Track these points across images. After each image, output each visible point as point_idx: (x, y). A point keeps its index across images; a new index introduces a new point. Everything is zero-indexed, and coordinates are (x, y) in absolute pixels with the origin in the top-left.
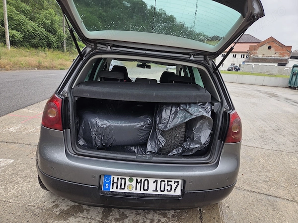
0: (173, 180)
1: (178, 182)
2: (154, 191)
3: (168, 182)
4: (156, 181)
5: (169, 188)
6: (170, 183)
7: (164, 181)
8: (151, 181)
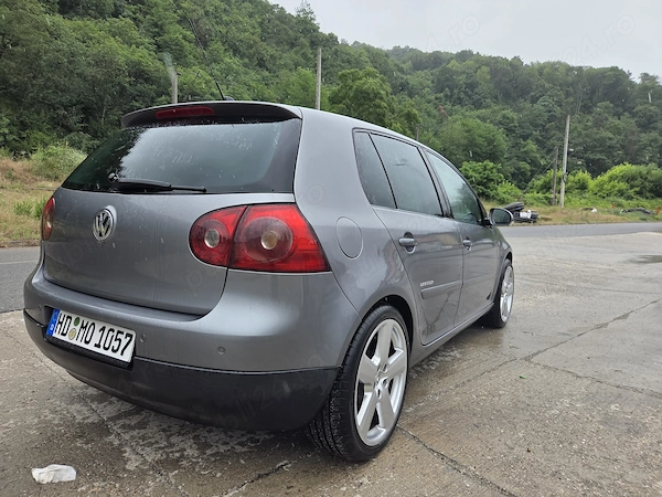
0: (126, 331)
1: (131, 336)
2: (96, 345)
3: (119, 332)
4: (103, 329)
5: (115, 344)
6: (120, 336)
7: (113, 331)
8: (99, 326)
